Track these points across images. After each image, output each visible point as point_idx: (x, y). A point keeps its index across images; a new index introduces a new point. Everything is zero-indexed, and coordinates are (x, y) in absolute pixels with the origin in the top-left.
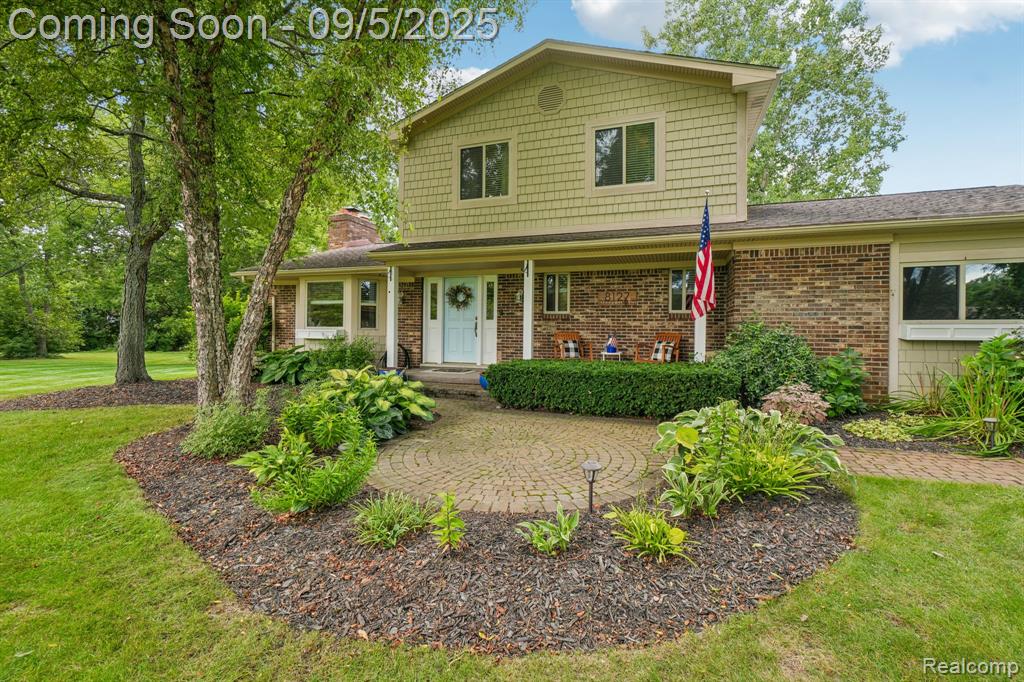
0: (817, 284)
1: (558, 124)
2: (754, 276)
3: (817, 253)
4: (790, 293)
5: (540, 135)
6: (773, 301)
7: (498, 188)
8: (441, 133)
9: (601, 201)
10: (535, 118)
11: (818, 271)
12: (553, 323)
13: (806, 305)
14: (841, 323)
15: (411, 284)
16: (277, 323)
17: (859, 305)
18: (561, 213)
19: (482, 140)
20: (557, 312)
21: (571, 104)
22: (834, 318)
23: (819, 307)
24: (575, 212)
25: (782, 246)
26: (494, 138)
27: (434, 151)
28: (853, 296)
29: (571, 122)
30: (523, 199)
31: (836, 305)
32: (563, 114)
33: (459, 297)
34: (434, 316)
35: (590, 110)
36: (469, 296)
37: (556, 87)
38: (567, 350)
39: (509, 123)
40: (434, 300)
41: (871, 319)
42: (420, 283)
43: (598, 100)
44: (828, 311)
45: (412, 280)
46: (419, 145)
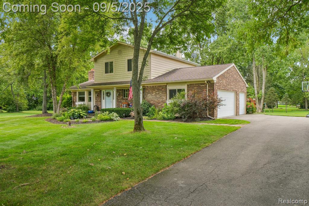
0: (157, 93)
1: (121, 58)
2: (148, 91)
3: (156, 87)
4: (153, 94)
5: (118, 60)
6: (150, 96)
7: (111, 71)
8: (101, 59)
9: (128, 75)
10: (117, 56)
11: (157, 90)
12: (124, 100)
13: (155, 97)
14: (160, 100)
15: (99, 92)
16: (73, 101)
17: (162, 97)
18: (122, 77)
19: (109, 61)
20: (125, 98)
21: (123, 54)
22: (159, 99)
23: (157, 97)
24: (124, 77)
25: (152, 85)
26: (111, 60)
27: (100, 63)
28: (161, 95)
29: (123, 58)
30: (116, 74)
31: (159, 97)
32: (122, 56)
33: (108, 94)
34: (104, 99)
35: (126, 55)
36: (110, 94)
37: (121, 50)
38: (124, 106)
39: (113, 57)
40: (104, 94)
41: (164, 99)
42: (101, 91)
43: (128, 53)
44: (158, 98)
45: (99, 91)
46: (98, 61)
